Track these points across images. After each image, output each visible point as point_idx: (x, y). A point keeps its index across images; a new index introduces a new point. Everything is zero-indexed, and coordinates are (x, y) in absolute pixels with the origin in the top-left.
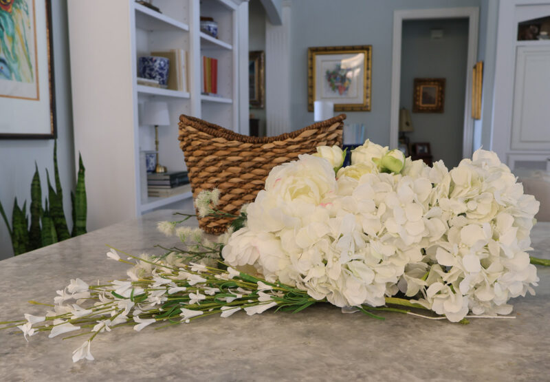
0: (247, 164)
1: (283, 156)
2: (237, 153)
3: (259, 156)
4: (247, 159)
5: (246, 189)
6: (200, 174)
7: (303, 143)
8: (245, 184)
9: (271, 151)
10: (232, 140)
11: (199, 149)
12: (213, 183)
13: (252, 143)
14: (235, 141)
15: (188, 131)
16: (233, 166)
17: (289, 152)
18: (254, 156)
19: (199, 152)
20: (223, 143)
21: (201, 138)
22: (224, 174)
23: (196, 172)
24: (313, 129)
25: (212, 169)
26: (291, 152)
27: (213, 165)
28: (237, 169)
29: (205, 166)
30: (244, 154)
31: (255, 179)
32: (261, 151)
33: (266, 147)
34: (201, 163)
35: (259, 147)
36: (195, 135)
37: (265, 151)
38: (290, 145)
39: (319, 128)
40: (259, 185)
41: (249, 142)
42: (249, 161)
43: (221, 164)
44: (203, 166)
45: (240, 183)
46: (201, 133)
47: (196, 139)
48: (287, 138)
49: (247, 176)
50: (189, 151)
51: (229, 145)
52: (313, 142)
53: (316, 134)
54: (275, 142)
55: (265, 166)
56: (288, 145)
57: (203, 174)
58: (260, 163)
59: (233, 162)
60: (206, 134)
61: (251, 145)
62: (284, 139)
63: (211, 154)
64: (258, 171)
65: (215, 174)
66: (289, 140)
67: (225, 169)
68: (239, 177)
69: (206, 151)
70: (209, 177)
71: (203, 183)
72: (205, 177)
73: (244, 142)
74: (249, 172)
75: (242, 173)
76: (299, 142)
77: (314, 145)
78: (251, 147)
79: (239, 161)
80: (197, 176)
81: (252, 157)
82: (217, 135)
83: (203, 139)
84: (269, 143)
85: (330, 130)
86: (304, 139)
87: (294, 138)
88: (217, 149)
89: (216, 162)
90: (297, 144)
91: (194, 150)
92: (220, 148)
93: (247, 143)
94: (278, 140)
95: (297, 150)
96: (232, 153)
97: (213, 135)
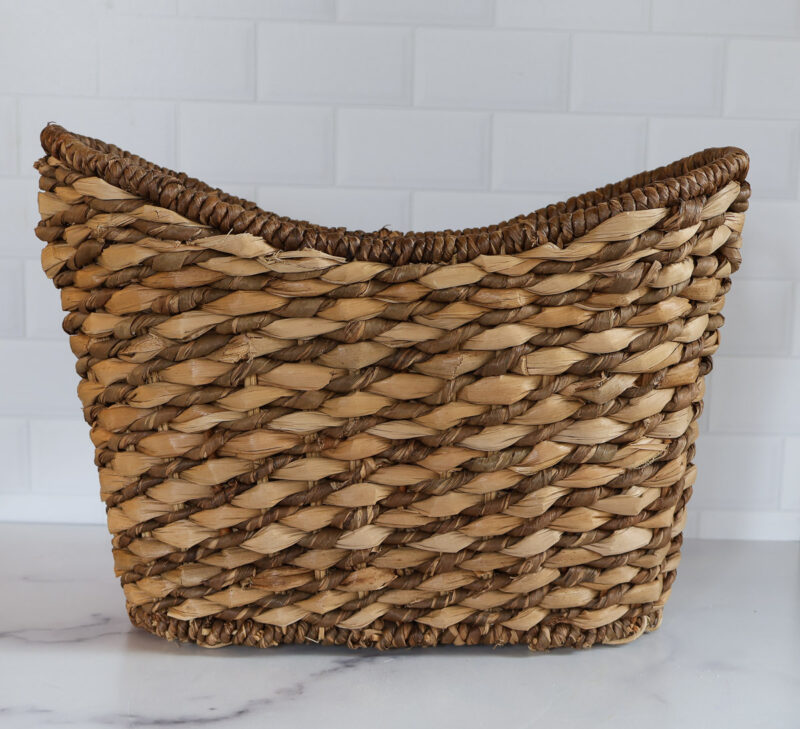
1: (515, 321)
2: (314, 305)
4: (360, 330)
6: (141, 390)
8: (345, 438)
9: (468, 300)
10: (299, 246)
11: (139, 281)
12: (200, 433)
13: (381, 259)
15: (86, 201)
16: (295, 362)
17: (540, 303)
18: (388, 320)
19: (143, 298)
20: (254, 259)
22: (253, 397)
23: (122, 382)
24: (648, 206)
25: (197, 372)
28: (309, 377)
29: (166, 360)
30: (349, 308)
31: (388, 420)
32: (422, 299)
33: (448, 277)
34: (148, 347)
35: (415, 281)
36: (122, 219)
37: (440, 300)
38: (549, 274)
39: (671, 204)
40: (406, 442)
41: (371, 259)
42: (369, 339)
43: (238, 351)
44: (158, 357)
45: (324, 434)
46: (148, 211)
47: (123, 235)
48: (539, 244)
49: (358, 404)
51: (281, 268)
53: (659, 228)
54: (484, 259)
56: (540, 274)
58: (414, 348)
59: (295, 342)
60: (173, 217)
61: (378, 269)
62: (526, 246)
63: (197, 305)
64: (401, 386)
65: (211, 394)
66: (551, 250)
67: (260, 377)
68: (318, 408)
69: (173, 291)
70: (184, 409)
71: (155, 431)
73: (351, 256)
74: (363, 389)
75: (334, 392)
76: (586, 263)
77: (653, 275)
78: (376, 279)
79: (320, 338)
81: (380, 325)
82: (227, 221)
83: (164, 238)
84: (459, 262)
85: (708, 214)
86: (613, 249)
87: (565, 244)
88: (226, 284)
89: (217, 342)
90: (578, 271)
91: (118, 288)
92: (236, 283)
93: (361, 259)
94: (498, 253)
95: (578, 297)
96: (294, 306)
97: (208, 221)
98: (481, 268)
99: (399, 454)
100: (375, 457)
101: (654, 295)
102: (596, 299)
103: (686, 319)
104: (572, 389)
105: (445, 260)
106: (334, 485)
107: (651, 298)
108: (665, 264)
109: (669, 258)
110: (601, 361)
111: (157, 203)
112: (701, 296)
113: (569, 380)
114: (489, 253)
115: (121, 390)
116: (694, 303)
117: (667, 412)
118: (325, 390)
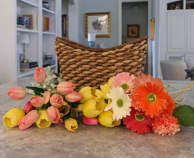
0: (93, 64)
1: (114, 59)
2: (87, 58)
3: (100, 59)
4: (93, 60)
5: (92, 77)
6: (67, 69)
7: (125, 52)
8: (92, 74)
9: (107, 56)
10: (85, 50)
11: (66, 55)
12: (74, 74)
13: (96, 52)
14: (86, 51)
15: (60, 46)
16: (85, 65)
17: (117, 57)
18: (97, 59)
19: (66, 57)
20: (80, 52)
21: (67, 49)
22: (80, 69)
23: (64, 68)
24: (131, 44)
25: (73, 66)
26: (119, 57)
27: (74, 64)
28: (87, 66)
29: (69, 65)
30: (91, 58)
31: (97, 72)
32: (101, 57)
33: (104, 54)
34: (67, 63)
35: (100, 54)
36: (64, 48)
37: (103, 56)
38: (118, 53)
39: (135, 43)
41: (94, 52)
42: (94, 62)
43: (78, 63)
44: (68, 64)
45: (89, 74)
46: (67, 47)
47: (64, 50)
48: (116, 49)
49: (93, 70)
50: (60, 56)
51: (83, 53)
52: (131, 51)
53: (133, 47)
54: (109, 51)
55: (103, 64)
56: (116, 53)
57: (68, 69)
58: (100, 63)
59: (85, 62)
60: (70, 47)
61: (95, 53)
62: (114, 50)
63: (73, 58)
64: (99, 67)
65: (75, 69)
67: (81, 67)
68: (88, 71)
69: (70, 56)
70: (72, 71)
71: (68, 74)
72: (69, 70)
73: (92, 51)
74: (94, 68)
76: (123, 51)
77: (132, 53)
78: (95, 54)
79: (88, 62)
80: (64, 70)
81: (96, 60)
82: (76, 47)
83: (69, 50)
84: (106, 52)
85: (140, 45)
86: (126, 49)
87: (120, 49)
88: (76, 55)
89: (75, 62)
90: (122, 52)
91: (64, 56)
92: (78, 55)
93: (93, 52)
94: (111, 50)
95: (122, 56)
96: (85, 58)
97: (74, 48)
98: (109, 52)
99: (99, 76)
100: (96, 77)
101: (133, 55)
102: (124, 56)
103: (139, 58)
104: (122, 68)
105: (104, 51)
106: (90, 81)
107: (133, 56)
108: (134, 51)
109: (135, 50)
110: (126, 64)
111: (68, 46)
112: (141, 55)
113: (122, 67)
114: (110, 50)
115: (64, 69)
116: (140, 56)
117: (137, 71)
118: (89, 68)
